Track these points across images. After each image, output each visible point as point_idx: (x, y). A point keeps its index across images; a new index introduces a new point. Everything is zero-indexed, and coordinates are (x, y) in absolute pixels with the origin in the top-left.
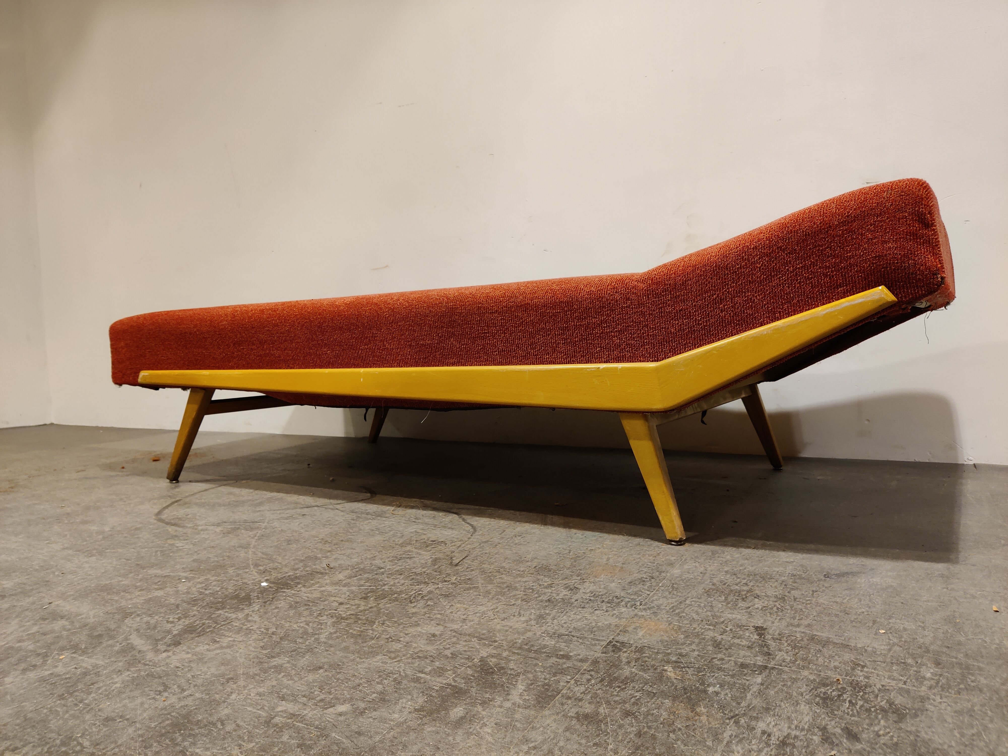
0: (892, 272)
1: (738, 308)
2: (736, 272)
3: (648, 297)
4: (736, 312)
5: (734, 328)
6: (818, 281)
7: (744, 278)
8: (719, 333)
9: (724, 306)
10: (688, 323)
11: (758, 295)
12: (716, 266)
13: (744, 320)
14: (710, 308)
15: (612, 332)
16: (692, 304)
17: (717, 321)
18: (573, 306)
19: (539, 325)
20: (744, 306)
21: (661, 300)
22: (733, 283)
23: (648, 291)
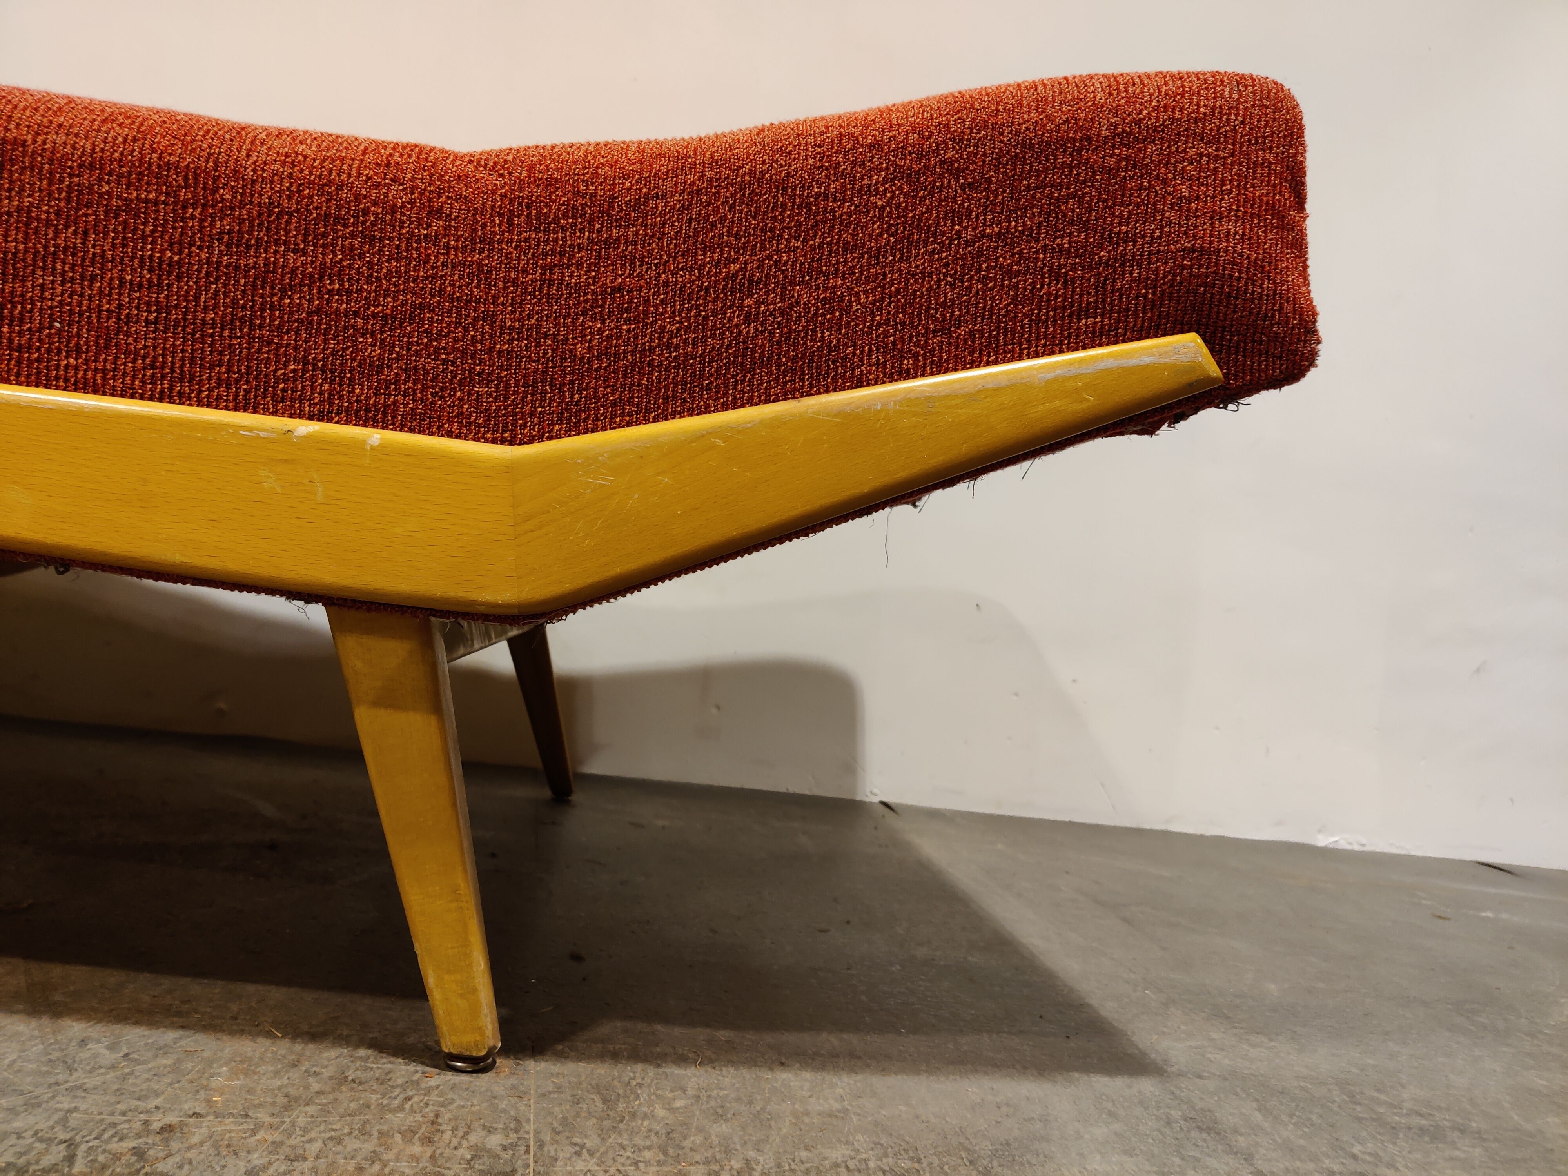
0: (1220, 301)
1: (799, 318)
2: (809, 206)
3: (511, 223)
4: (790, 331)
5: (777, 379)
6: (1033, 284)
7: (832, 228)
8: (727, 387)
9: (758, 304)
10: (636, 337)
11: (866, 292)
12: (751, 173)
13: (811, 361)
14: (715, 300)
15: (356, 314)
16: (659, 275)
17: (729, 346)
18: (215, 191)
19: (57, 233)
20: (816, 314)
21: (556, 240)
22: (797, 238)
23: (512, 201)
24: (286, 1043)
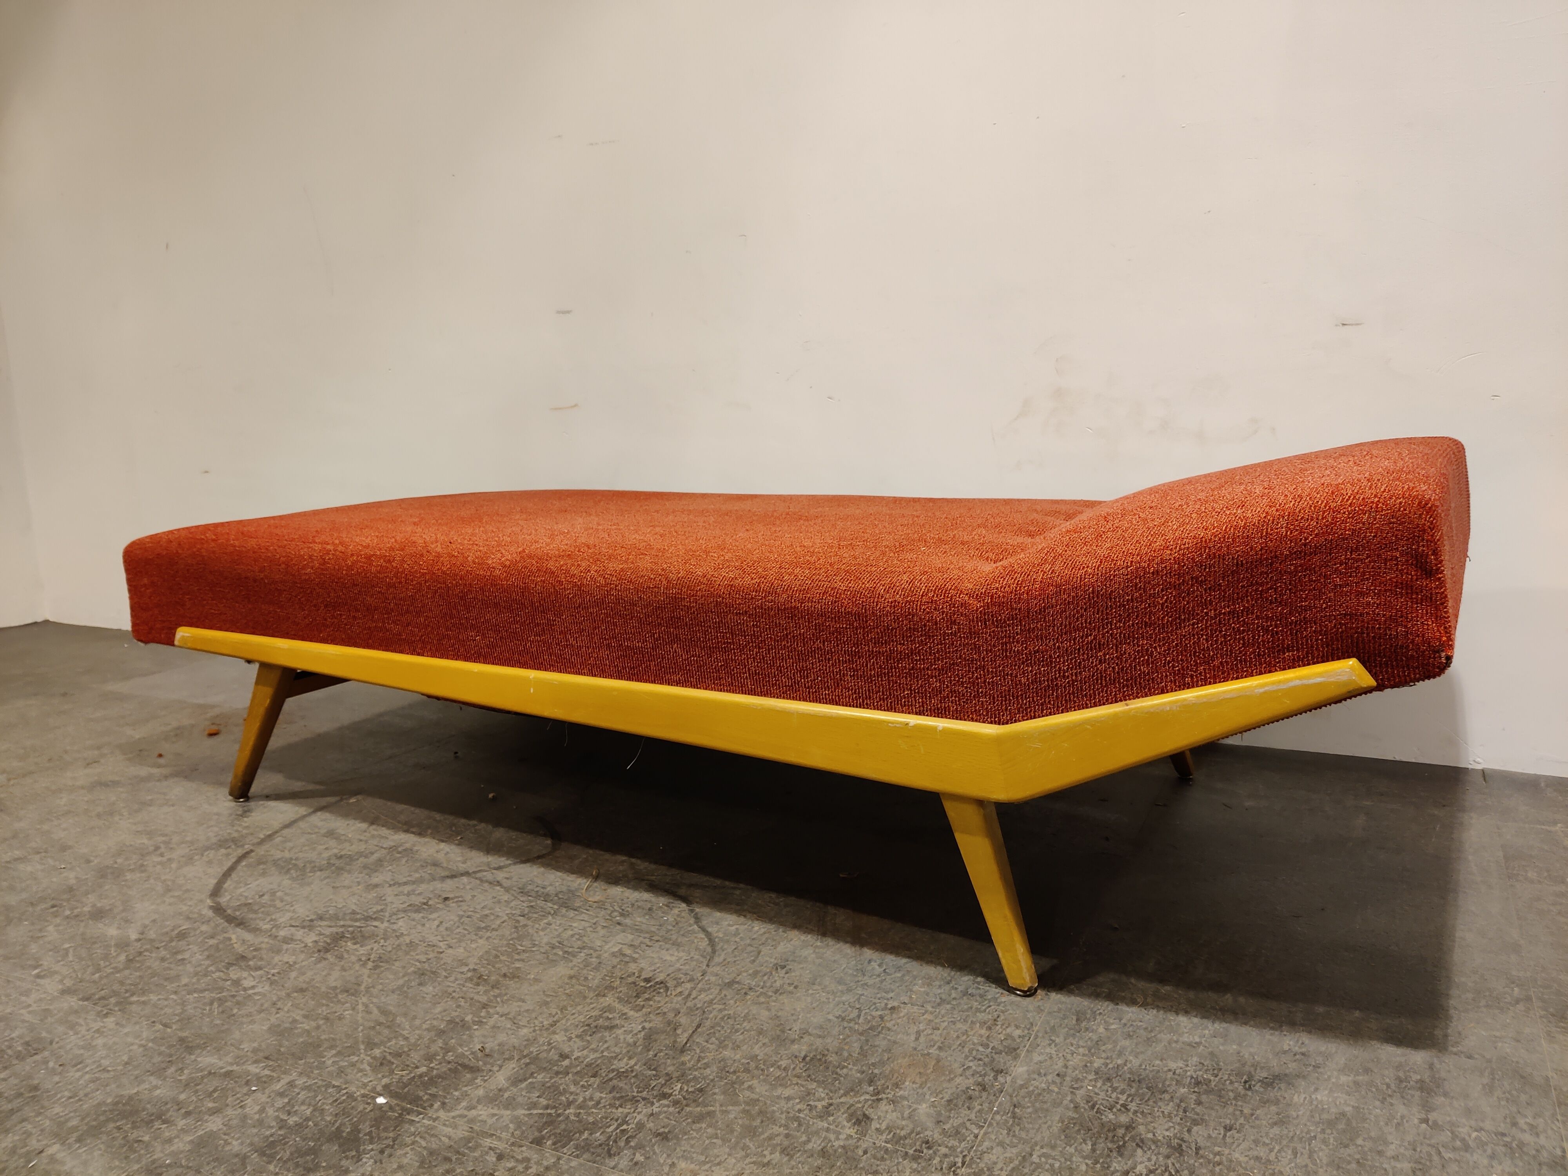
0: (1370, 641)
1: (1126, 661)
2: (1124, 606)
3: (985, 624)
4: (1123, 667)
5: (1119, 690)
6: (1254, 637)
7: (1137, 616)
8: (1095, 695)
9: (1105, 655)
10: (1048, 674)
11: (1159, 646)
12: (1093, 592)
13: (1136, 680)
14: (1084, 654)
15: (928, 669)
16: (1054, 645)
17: (1093, 675)
18: (867, 622)
19: (814, 643)
20: (1135, 658)
21: (1006, 631)
22: (1120, 621)
23: (985, 614)
24: (948, 970)
